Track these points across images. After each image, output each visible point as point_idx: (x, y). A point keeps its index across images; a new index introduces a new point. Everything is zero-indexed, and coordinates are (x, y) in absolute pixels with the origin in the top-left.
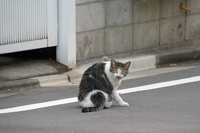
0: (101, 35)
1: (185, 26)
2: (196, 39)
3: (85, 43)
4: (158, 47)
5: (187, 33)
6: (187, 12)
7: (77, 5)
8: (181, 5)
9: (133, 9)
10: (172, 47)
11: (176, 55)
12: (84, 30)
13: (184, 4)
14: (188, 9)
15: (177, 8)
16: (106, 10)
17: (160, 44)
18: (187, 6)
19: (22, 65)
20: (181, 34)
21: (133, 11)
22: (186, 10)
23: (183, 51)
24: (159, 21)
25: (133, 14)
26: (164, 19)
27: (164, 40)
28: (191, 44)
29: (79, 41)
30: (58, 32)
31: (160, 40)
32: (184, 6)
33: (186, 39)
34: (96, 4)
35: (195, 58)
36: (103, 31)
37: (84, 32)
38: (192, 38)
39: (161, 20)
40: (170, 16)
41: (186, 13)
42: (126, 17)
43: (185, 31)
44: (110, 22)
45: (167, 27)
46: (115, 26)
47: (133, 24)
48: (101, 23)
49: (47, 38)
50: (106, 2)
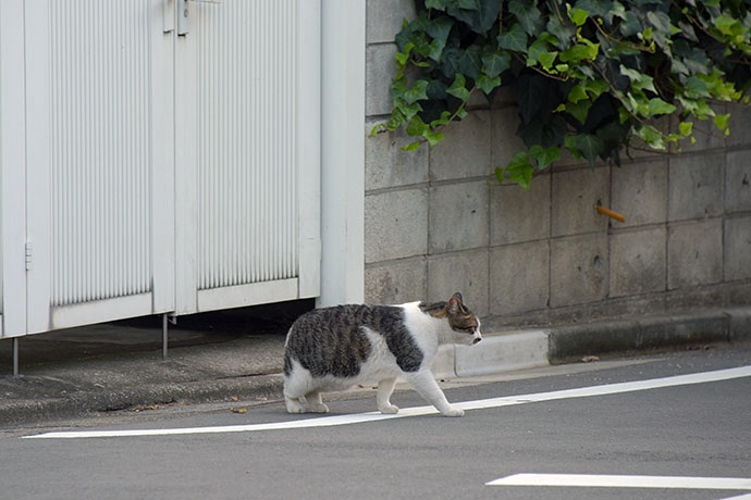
0: (419, 272)
1: (609, 260)
2: (634, 298)
3: (383, 290)
4: (546, 311)
5: (614, 277)
6: (613, 221)
7: (367, 193)
8: (599, 203)
9: (489, 208)
10: (579, 315)
11: (594, 333)
12: (382, 258)
13: (605, 201)
14: (613, 212)
15: (589, 209)
16: (429, 208)
17: (551, 303)
18: (613, 206)
19: (236, 346)
20: (599, 281)
21: (489, 213)
22: (611, 216)
23: (611, 325)
24: (549, 243)
25: (489, 223)
26: (560, 237)
27: (561, 295)
28: (622, 310)
29: (372, 287)
30: (321, 262)
31: (550, 293)
32: (604, 208)
33: (611, 296)
34: (409, 193)
35: (637, 343)
36: (422, 262)
37: (382, 263)
38: (625, 293)
39: (552, 241)
40: (573, 232)
41: (610, 225)
42: (471, 230)
43: (609, 273)
44: (440, 242)
45: (567, 259)
46: (450, 250)
47: (489, 247)
48: (418, 244)
49: (297, 276)
50: (431, 189)
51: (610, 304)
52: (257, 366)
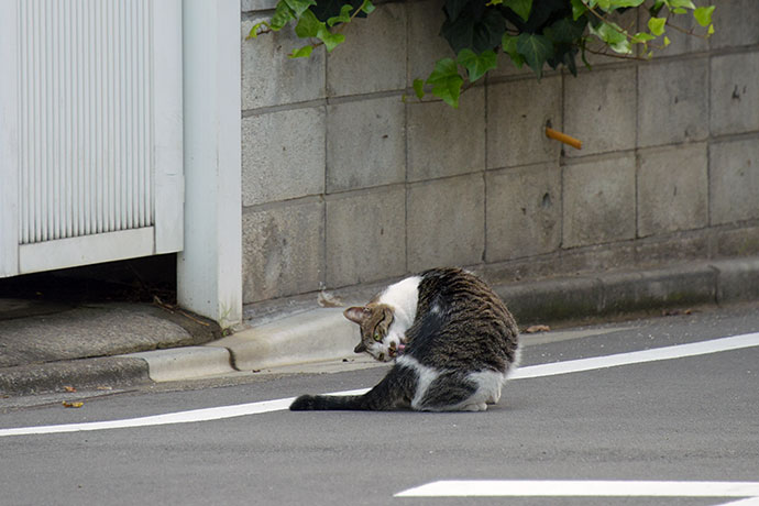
0: (314, 217)
1: (562, 198)
2: (595, 248)
3: (267, 242)
4: (481, 267)
5: (568, 221)
6: (567, 147)
7: (245, 114)
8: (549, 124)
9: (405, 132)
10: (524, 271)
11: (542, 296)
12: (265, 200)
13: (556, 121)
14: (565, 136)
15: (536, 133)
16: (327, 132)
17: (487, 256)
18: (566, 128)
19: (72, 319)
20: (549, 227)
21: (405, 139)
22: (564, 142)
23: (565, 284)
24: (484, 177)
25: (406, 152)
26: (497, 169)
27: (500, 246)
28: (579, 265)
29: (252, 238)
30: (184, 204)
31: (486, 244)
32: (555, 130)
33: (565, 246)
34: (300, 113)
35: (599, 308)
36: (319, 205)
37: (264, 206)
38: (583, 242)
39: (488, 174)
40: (515, 162)
41: (563, 153)
42: (383, 161)
43: (562, 216)
44: (341, 176)
45: (507, 197)
46: (355, 188)
47: (406, 183)
48: (313, 180)
49: (152, 225)
50: (329, 107)
51: (565, 257)
52: (99, 344)
